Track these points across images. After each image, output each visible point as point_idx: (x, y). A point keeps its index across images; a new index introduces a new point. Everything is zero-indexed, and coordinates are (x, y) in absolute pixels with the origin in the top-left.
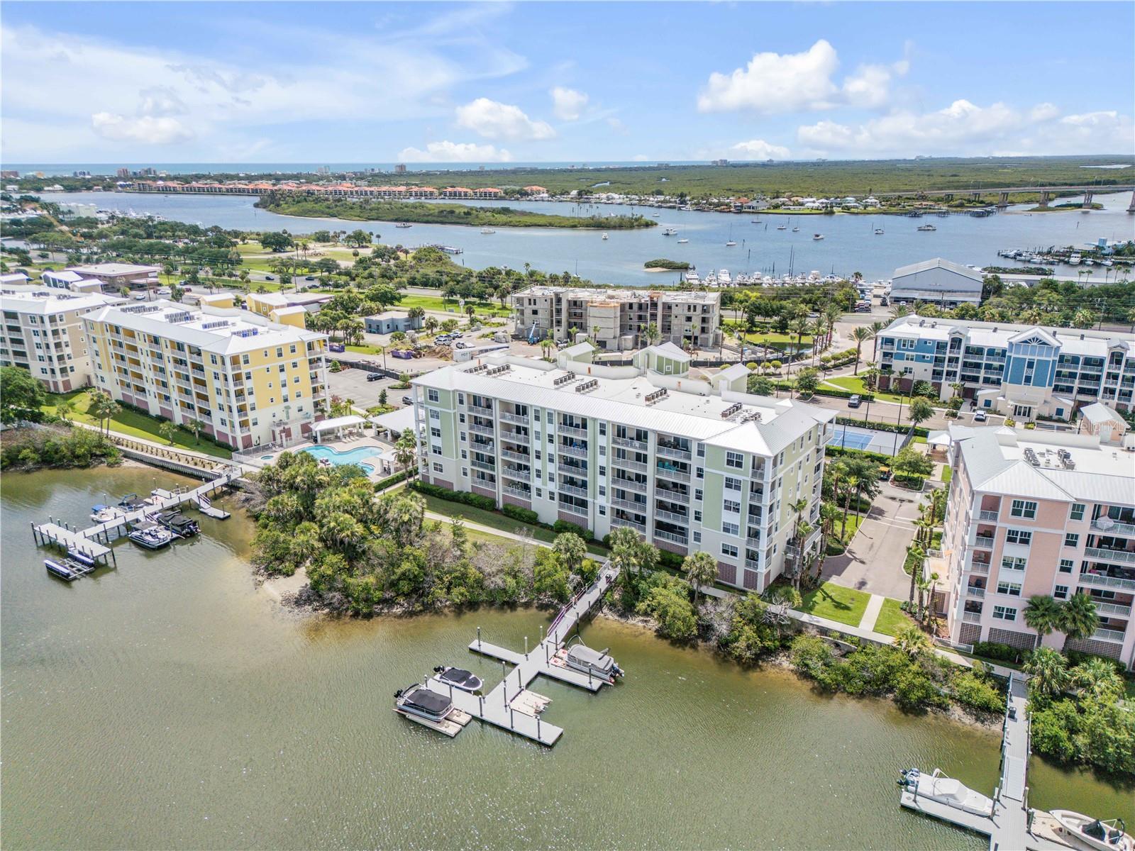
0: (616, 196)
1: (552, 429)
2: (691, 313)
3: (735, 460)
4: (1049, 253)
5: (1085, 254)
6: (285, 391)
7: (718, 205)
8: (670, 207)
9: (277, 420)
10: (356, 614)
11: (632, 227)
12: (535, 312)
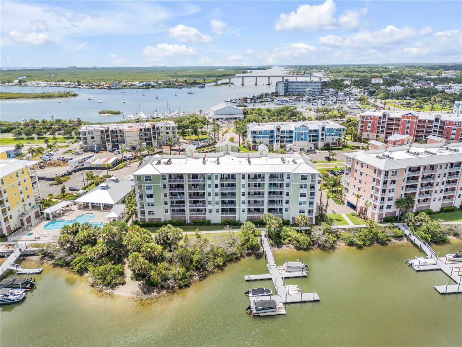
0: (41, 82)
1: (218, 182)
2: (168, 130)
3: (304, 177)
4: (239, 99)
5: (251, 99)
6: (22, 196)
7: (98, 86)
8: (74, 87)
9: (20, 213)
10: (180, 287)
11: (67, 96)
12: (93, 138)
